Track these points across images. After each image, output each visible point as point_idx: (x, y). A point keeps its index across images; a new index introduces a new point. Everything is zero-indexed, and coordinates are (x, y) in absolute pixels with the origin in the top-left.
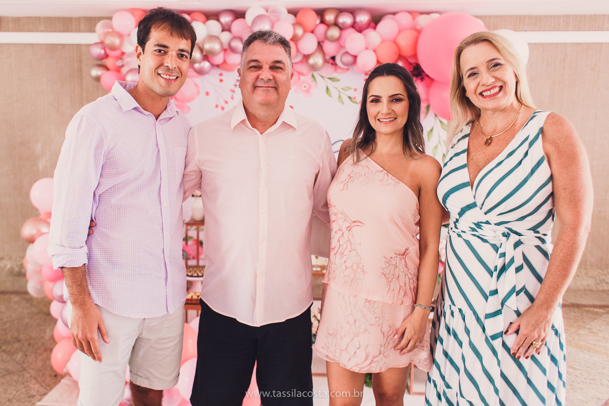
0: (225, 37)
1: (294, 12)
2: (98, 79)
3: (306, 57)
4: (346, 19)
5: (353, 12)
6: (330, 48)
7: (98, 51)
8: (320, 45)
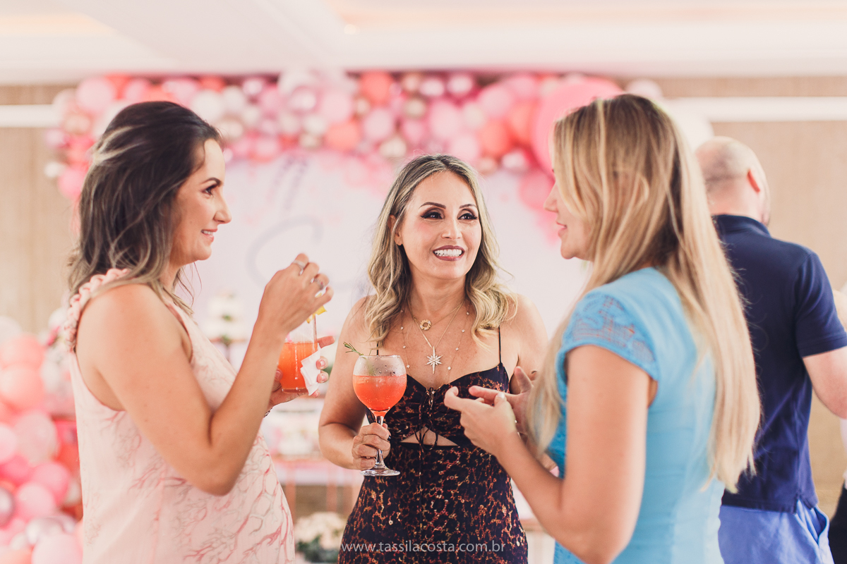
0: (251, 115)
1: (356, 75)
2: (55, 181)
3: (378, 145)
4: (433, 88)
5: (443, 75)
6: (413, 130)
7: (55, 138)
8: (399, 125)
